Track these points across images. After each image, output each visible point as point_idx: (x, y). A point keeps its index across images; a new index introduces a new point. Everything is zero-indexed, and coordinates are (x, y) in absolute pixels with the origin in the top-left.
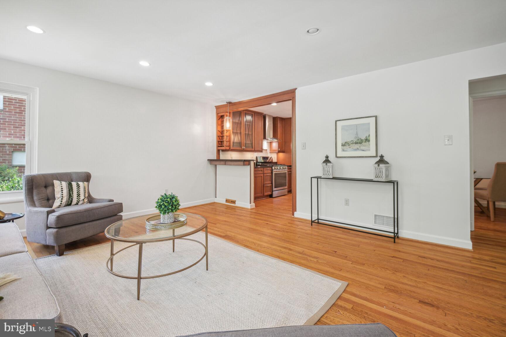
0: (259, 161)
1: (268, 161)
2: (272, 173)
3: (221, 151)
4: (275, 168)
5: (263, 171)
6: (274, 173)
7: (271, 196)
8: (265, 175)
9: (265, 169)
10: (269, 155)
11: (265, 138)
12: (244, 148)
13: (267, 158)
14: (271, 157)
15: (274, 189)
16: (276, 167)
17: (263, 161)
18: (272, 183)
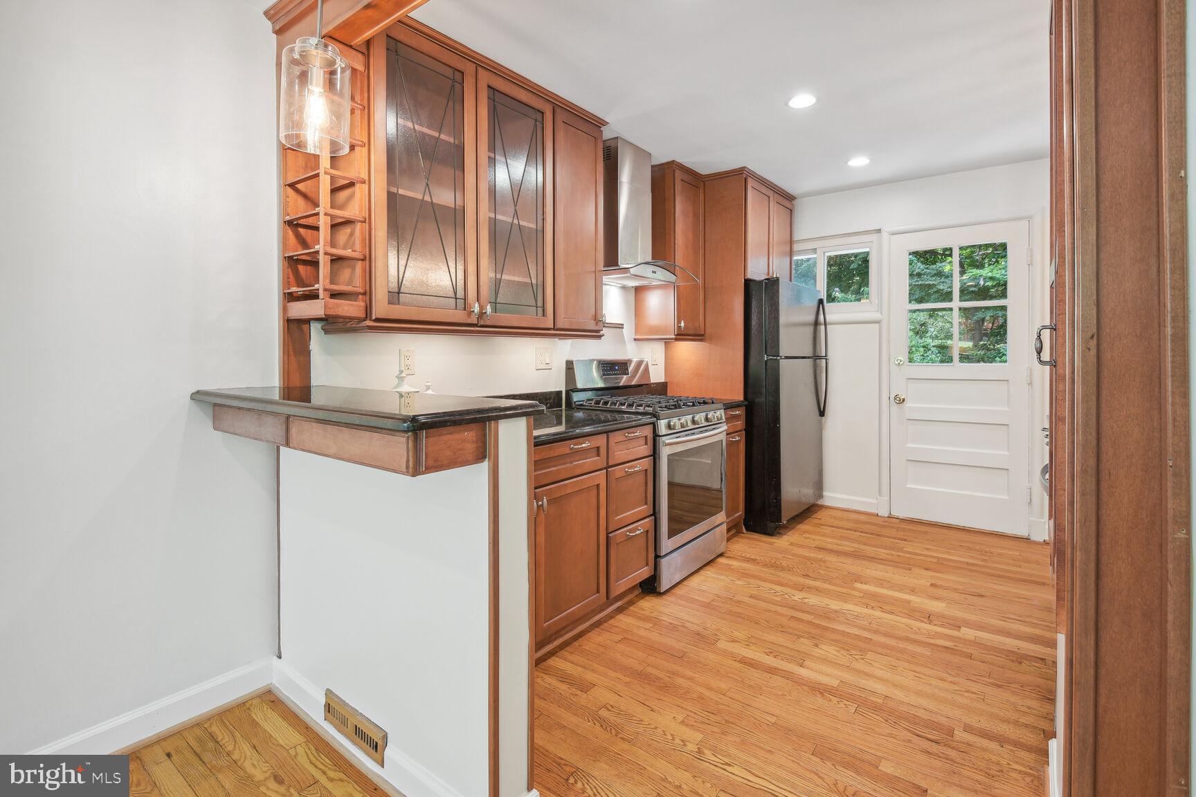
0: (580, 385)
1: (624, 380)
2: (655, 455)
3: (315, 329)
4: (669, 426)
5: (603, 451)
6: (665, 452)
7: (650, 586)
8: (618, 472)
9: (617, 437)
10: (631, 352)
11: (611, 259)
12: (482, 314)
13: (621, 366)
14: (640, 363)
15: (667, 544)
16: (674, 421)
17: (601, 384)
18: (655, 514)
